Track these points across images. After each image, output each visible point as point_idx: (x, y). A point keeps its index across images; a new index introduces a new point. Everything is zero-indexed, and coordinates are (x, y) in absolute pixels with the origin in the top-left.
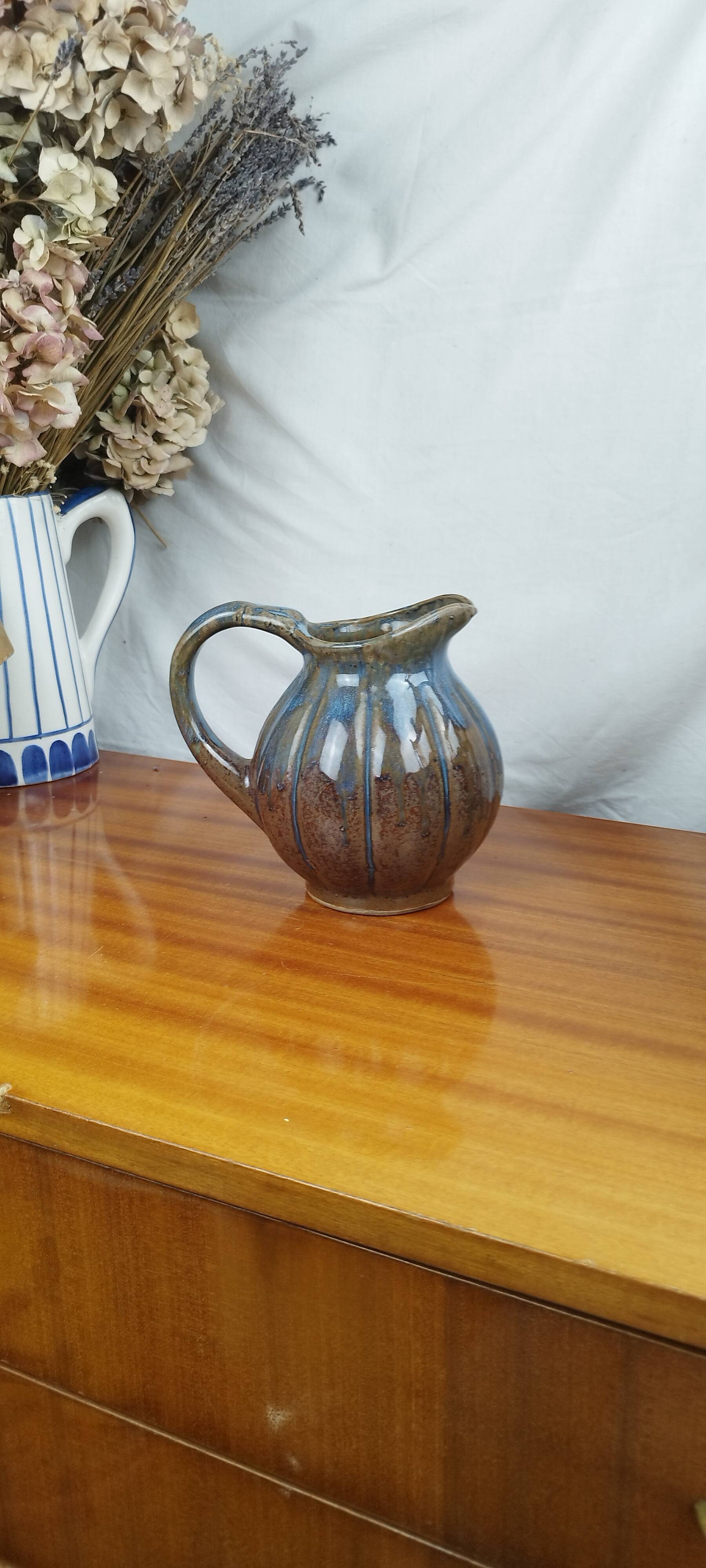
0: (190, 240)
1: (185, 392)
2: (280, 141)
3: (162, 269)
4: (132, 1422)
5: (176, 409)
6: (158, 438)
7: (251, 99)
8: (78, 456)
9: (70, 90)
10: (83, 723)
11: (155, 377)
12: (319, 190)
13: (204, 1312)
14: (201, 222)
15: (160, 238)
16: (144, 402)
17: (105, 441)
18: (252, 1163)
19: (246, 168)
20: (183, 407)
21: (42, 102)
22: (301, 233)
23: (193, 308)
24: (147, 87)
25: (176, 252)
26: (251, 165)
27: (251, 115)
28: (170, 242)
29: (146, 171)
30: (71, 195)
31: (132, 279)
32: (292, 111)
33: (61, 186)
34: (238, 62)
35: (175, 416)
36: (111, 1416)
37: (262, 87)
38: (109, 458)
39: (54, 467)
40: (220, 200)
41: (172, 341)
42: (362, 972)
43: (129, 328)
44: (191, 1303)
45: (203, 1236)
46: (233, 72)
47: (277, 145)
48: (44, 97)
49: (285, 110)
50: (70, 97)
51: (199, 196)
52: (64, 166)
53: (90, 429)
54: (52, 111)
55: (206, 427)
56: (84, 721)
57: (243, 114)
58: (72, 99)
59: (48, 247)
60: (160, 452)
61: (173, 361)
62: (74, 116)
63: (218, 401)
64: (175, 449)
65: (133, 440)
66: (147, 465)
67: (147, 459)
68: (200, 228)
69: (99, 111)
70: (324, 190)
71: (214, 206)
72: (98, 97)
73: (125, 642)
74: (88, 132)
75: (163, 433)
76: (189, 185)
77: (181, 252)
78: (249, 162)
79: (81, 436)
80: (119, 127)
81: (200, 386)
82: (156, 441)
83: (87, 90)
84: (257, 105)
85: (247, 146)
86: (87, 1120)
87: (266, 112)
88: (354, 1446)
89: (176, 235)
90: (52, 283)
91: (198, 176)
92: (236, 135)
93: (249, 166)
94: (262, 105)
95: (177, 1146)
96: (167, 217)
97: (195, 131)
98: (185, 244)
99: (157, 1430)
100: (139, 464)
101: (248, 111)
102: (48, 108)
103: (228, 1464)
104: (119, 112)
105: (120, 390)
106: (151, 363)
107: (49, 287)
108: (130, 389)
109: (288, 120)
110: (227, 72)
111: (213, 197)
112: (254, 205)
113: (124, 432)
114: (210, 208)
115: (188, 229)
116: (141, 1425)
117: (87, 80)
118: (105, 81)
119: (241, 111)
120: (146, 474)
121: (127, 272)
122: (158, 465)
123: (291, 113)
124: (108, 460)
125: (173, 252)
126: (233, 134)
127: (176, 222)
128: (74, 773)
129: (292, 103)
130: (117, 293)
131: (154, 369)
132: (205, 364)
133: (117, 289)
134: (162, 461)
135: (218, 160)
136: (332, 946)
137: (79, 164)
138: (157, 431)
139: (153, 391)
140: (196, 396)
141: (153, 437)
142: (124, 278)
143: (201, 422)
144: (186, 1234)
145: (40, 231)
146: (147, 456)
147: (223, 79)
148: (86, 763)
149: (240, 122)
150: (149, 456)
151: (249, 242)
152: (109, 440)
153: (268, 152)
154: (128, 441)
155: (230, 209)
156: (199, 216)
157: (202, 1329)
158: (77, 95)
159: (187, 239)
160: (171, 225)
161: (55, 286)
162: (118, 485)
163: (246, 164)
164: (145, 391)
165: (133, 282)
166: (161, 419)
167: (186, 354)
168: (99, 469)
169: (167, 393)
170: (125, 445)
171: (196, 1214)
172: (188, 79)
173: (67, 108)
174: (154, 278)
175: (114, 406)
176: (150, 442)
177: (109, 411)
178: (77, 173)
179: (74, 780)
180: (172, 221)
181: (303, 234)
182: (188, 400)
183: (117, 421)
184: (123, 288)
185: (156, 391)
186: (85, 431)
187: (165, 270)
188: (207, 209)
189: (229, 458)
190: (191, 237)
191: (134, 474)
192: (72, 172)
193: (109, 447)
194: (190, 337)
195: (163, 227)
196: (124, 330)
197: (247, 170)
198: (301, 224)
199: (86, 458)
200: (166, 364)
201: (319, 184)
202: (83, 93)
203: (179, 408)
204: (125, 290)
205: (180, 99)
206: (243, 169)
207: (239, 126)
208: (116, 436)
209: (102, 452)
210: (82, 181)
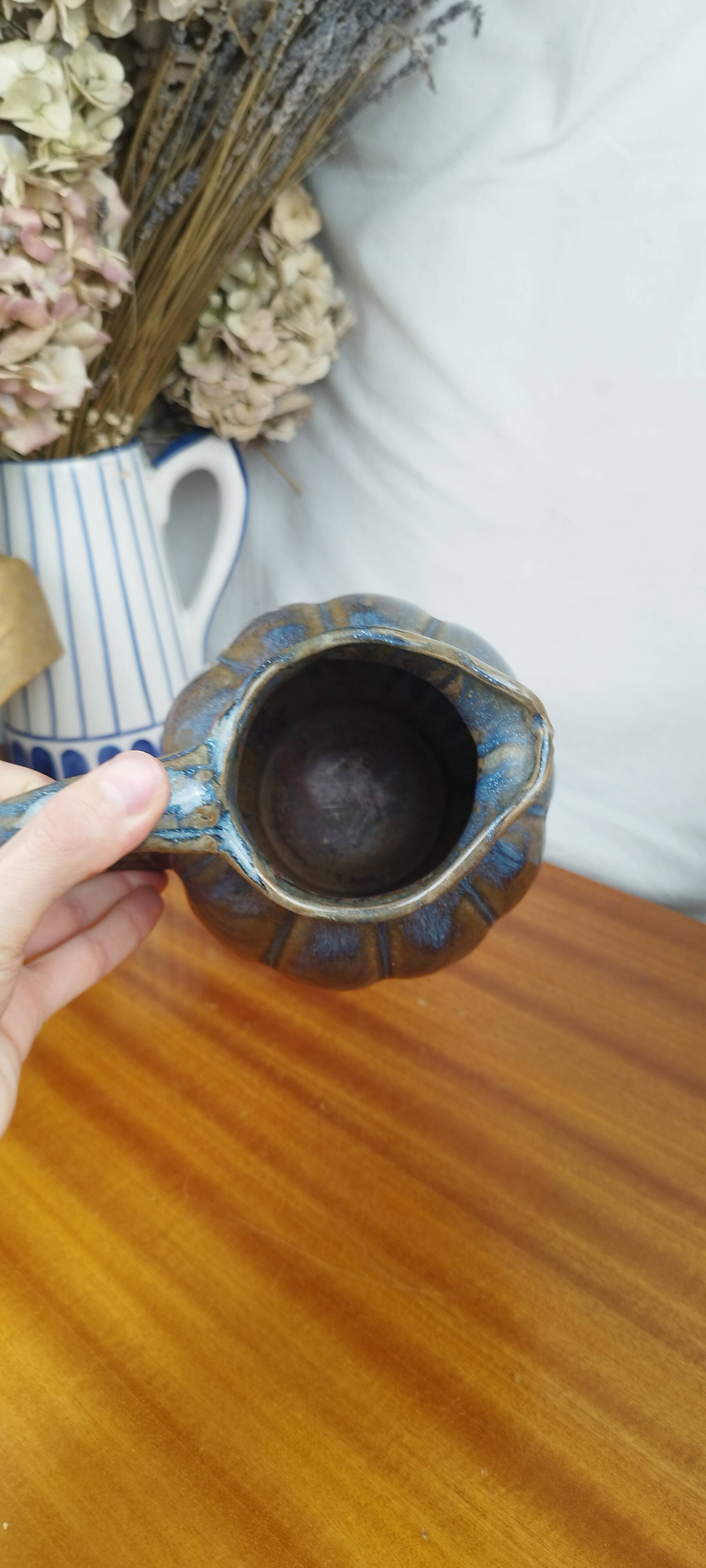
0: (254, 129)
1: (292, 314)
3: (223, 171)
5: (278, 339)
6: (258, 377)
11: (251, 299)
12: (476, 19)
16: (228, 338)
17: (188, 385)
20: (289, 335)
28: (228, 135)
31: (190, 186)
33: (23, 96)
35: (277, 348)
38: (195, 404)
39: (130, 419)
41: (279, 246)
52: (28, 66)
55: (327, 353)
60: (261, 394)
61: (277, 275)
63: (348, 319)
64: (278, 389)
65: (222, 382)
66: (245, 410)
67: (244, 403)
71: (278, 80)
74: (51, 17)
75: (264, 371)
77: (245, 146)
79: (164, 377)
81: (319, 302)
82: (254, 381)
90: (39, 220)
100: (234, 411)
105: (207, 319)
107: (36, 227)
108: (217, 317)
113: (213, 374)
114: (273, 82)
120: (241, 424)
121: (184, 178)
124: (194, 407)
125: (234, 146)
127: (235, 105)
130: (172, 205)
131: (253, 287)
132: (326, 271)
133: (172, 200)
134: (263, 405)
137: (48, 60)
138: (255, 370)
139: (244, 322)
141: (250, 376)
142: (180, 184)
143: (319, 349)
145: (12, 157)
146: (244, 399)
150: (247, 399)
152: (192, 384)
154: (216, 384)
156: (262, 94)
159: (251, 127)
160: (231, 109)
161: (45, 224)
162: (213, 434)
165: (191, 190)
166: (260, 354)
167: (300, 261)
168: (188, 416)
169: (266, 318)
170: (209, 391)
174: (214, 184)
175: (199, 339)
176: (245, 382)
177: (195, 346)
178: (44, 74)
180: (232, 105)
182: (297, 325)
183: (204, 359)
184: (180, 199)
185: (248, 320)
187: (227, 171)
188: (270, 85)
190: (254, 124)
191: (230, 421)
192: (37, 75)
193: (194, 393)
194: (308, 238)
195: (221, 114)
199: (173, 403)
200: (267, 280)
201: (476, 10)
203: (282, 337)
204: (182, 201)
208: (201, 379)
209: (187, 397)
210: (50, 87)
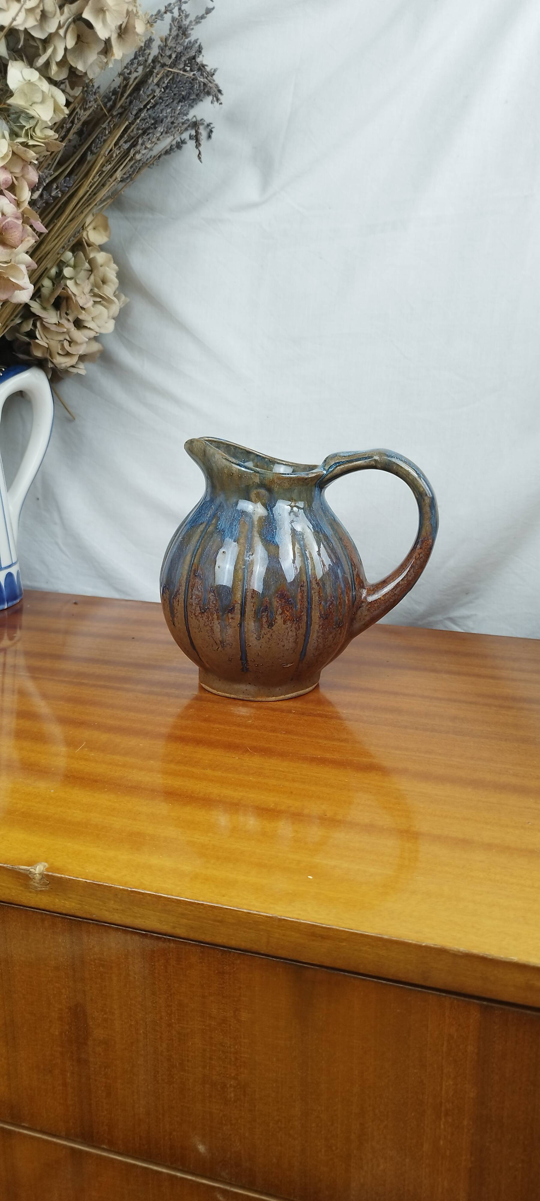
0: (116, 156)
1: (98, 288)
2: (193, 80)
3: (93, 179)
4: (155, 1168)
5: (93, 301)
7: (171, 43)
8: (8, 338)
9: (38, 12)
10: (12, 564)
11: (77, 273)
12: (208, 130)
13: (236, 1059)
14: (126, 142)
15: (91, 153)
16: (70, 292)
17: (34, 325)
18: (296, 916)
19: (164, 100)
20: (99, 300)
21: (14, 19)
22: (199, 161)
23: (106, 219)
24: (101, 16)
25: (104, 165)
26: (168, 98)
27: (170, 57)
28: (100, 157)
29: (86, 94)
30: (32, 104)
31: (66, 186)
32: (199, 58)
33: (25, 94)
34: (167, 9)
35: (93, 306)
36: (134, 1165)
37: (180, 34)
38: (37, 339)
40: (144, 124)
41: (89, 245)
42: (319, 754)
43: (62, 228)
44: (223, 1052)
45: (240, 988)
46: (162, 16)
47: (191, 83)
48: (17, 15)
49: (194, 58)
50: (38, 18)
51: (127, 120)
52: (27, 78)
53: (19, 316)
54: (22, 28)
55: (114, 319)
56: (13, 562)
57: (163, 55)
58: (39, 20)
59: (11, 146)
60: (79, 336)
61: (91, 262)
62: (38, 34)
63: (124, 298)
64: (92, 334)
65: (59, 324)
66: (68, 346)
67: (68, 341)
68: (126, 146)
69: (62, 32)
70: (213, 130)
71: (138, 129)
72: (63, 19)
73: (38, 499)
74: (50, 51)
75: (83, 319)
76: (116, 111)
77: (109, 165)
78: (167, 95)
79: (12, 320)
80: (74, 49)
81: (110, 284)
82: (76, 327)
83: (54, 13)
84: (175, 49)
85: (166, 82)
86: (129, 889)
87: (181, 56)
88: (382, 1167)
89: (105, 151)
90: (11, 178)
91: (123, 105)
92: (157, 72)
93: (166, 98)
94: (179, 49)
95: (221, 906)
96: (97, 136)
97: (128, 64)
98: (113, 159)
99: (181, 1174)
100: (63, 345)
101: (168, 53)
102: (18, 25)
103: (253, 1197)
104: (76, 36)
105: (47, 283)
106: (72, 262)
107: (8, 182)
108: (55, 282)
109: (197, 65)
110: (157, 16)
111: (138, 121)
112: (170, 131)
113: (51, 317)
114: (135, 130)
115: (115, 148)
116: (164, 1170)
117: (54, 4)
118: (69, 5)
119: (162, 52)
120: (68, 354)
121: (62, 180)
122: (78, 347)
123: (199, 60)
124: (37, 341)
125: (103, 166)
126: (156, 71)
127: (105, 141)
128: (6, 607)
129: (199, 51)
130: (53, 197)
131: (75, 267)
132: (115, 266)
133: (53, 194)
134: (81, 344)
135: (143, 90)
136: (285, 734)
137: (40, 78)
138: (78, 318)
139: (76, 284)
140: (109, 291)
141: (73, 323)
142: (59, 185)
143: (111, 314)
144: (223, 988)
145: (3, 132)
146: (69, 339)
147: (153, 21)
148: (15, 598)
149: (162, 62)
150: (70, 338)
151: (152, 168)
152: (38, 324)
153: (182, 88)
154: (54, 325)
155: (150, 133)
156: (126, 136)
157: (233, 1075)
158: (44, 16)
159: (115, 155)
160: (101, 143)
161: (13, 181)
162: (41, 364)
163: (164, 97)
164: (70, 283)
165: (67, 189)
166: (81, 308)
167: (101, 257)
168: (27, 348)
169: (87, 286)
170: (53, 328)
171: (234, 968)
172: (131, 16)
173: (34, 27)
174: (86, 187)
175: (42, 296)
176: (72, 327)
177: (37, 300)
178: (38, 83)
179: (6, 612)
180: (102, 140)
181: (201, 161)
182: (103, 294)
183: (44, 308)
184: (58, 193)
185: (78, 284)
186: (16, 316)
187: (95, 180)
188: (133, 131)
189: (131, 346)
190: (117, 153)
191: (59, 354)
192: (34, 83)
193: (38, 330)
194: (101, 244)
195: (94, 145)
196: (58, 229)
197: (164, 102)
198: (200, 153)
199: (17, 339)
200: (85, 264)
201: (208, 125)
202: (49, 15)
203: (95, 300)
204: (60, 195)
205: (123, 32)
206: (161, 101)
207: (160, 64)
208: (45, 320)
209: (31, 335)
210: (43, 92)
